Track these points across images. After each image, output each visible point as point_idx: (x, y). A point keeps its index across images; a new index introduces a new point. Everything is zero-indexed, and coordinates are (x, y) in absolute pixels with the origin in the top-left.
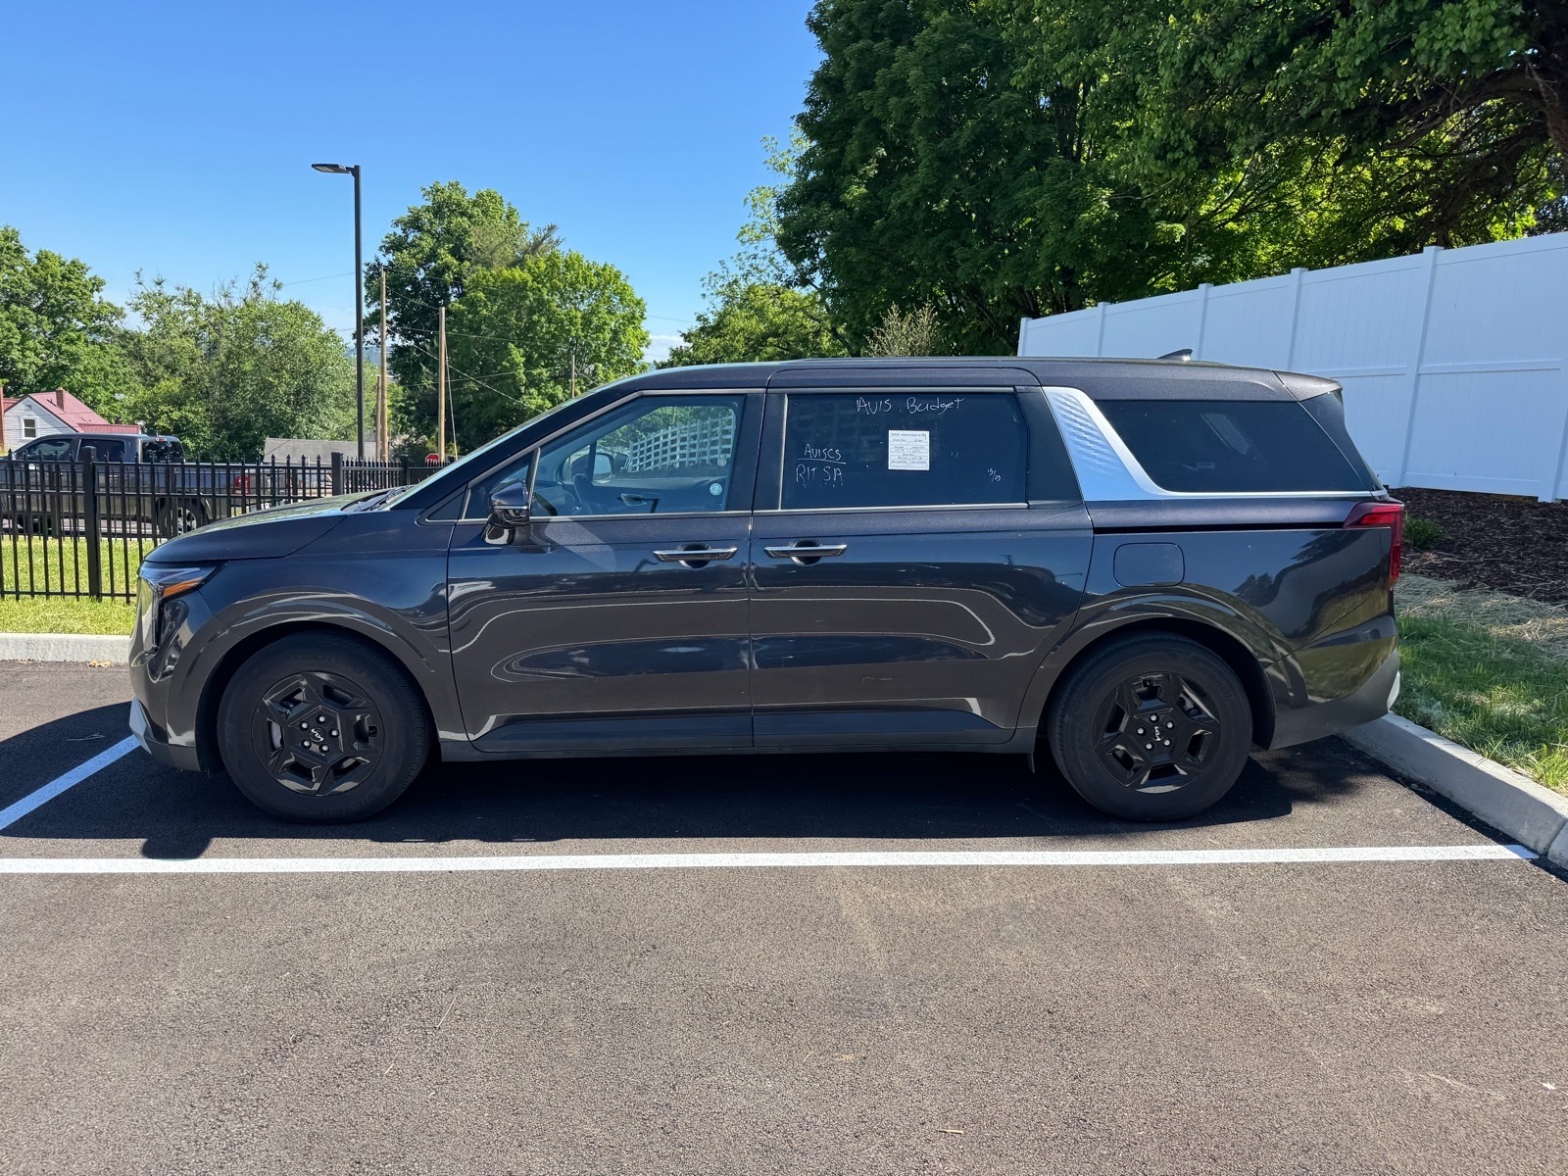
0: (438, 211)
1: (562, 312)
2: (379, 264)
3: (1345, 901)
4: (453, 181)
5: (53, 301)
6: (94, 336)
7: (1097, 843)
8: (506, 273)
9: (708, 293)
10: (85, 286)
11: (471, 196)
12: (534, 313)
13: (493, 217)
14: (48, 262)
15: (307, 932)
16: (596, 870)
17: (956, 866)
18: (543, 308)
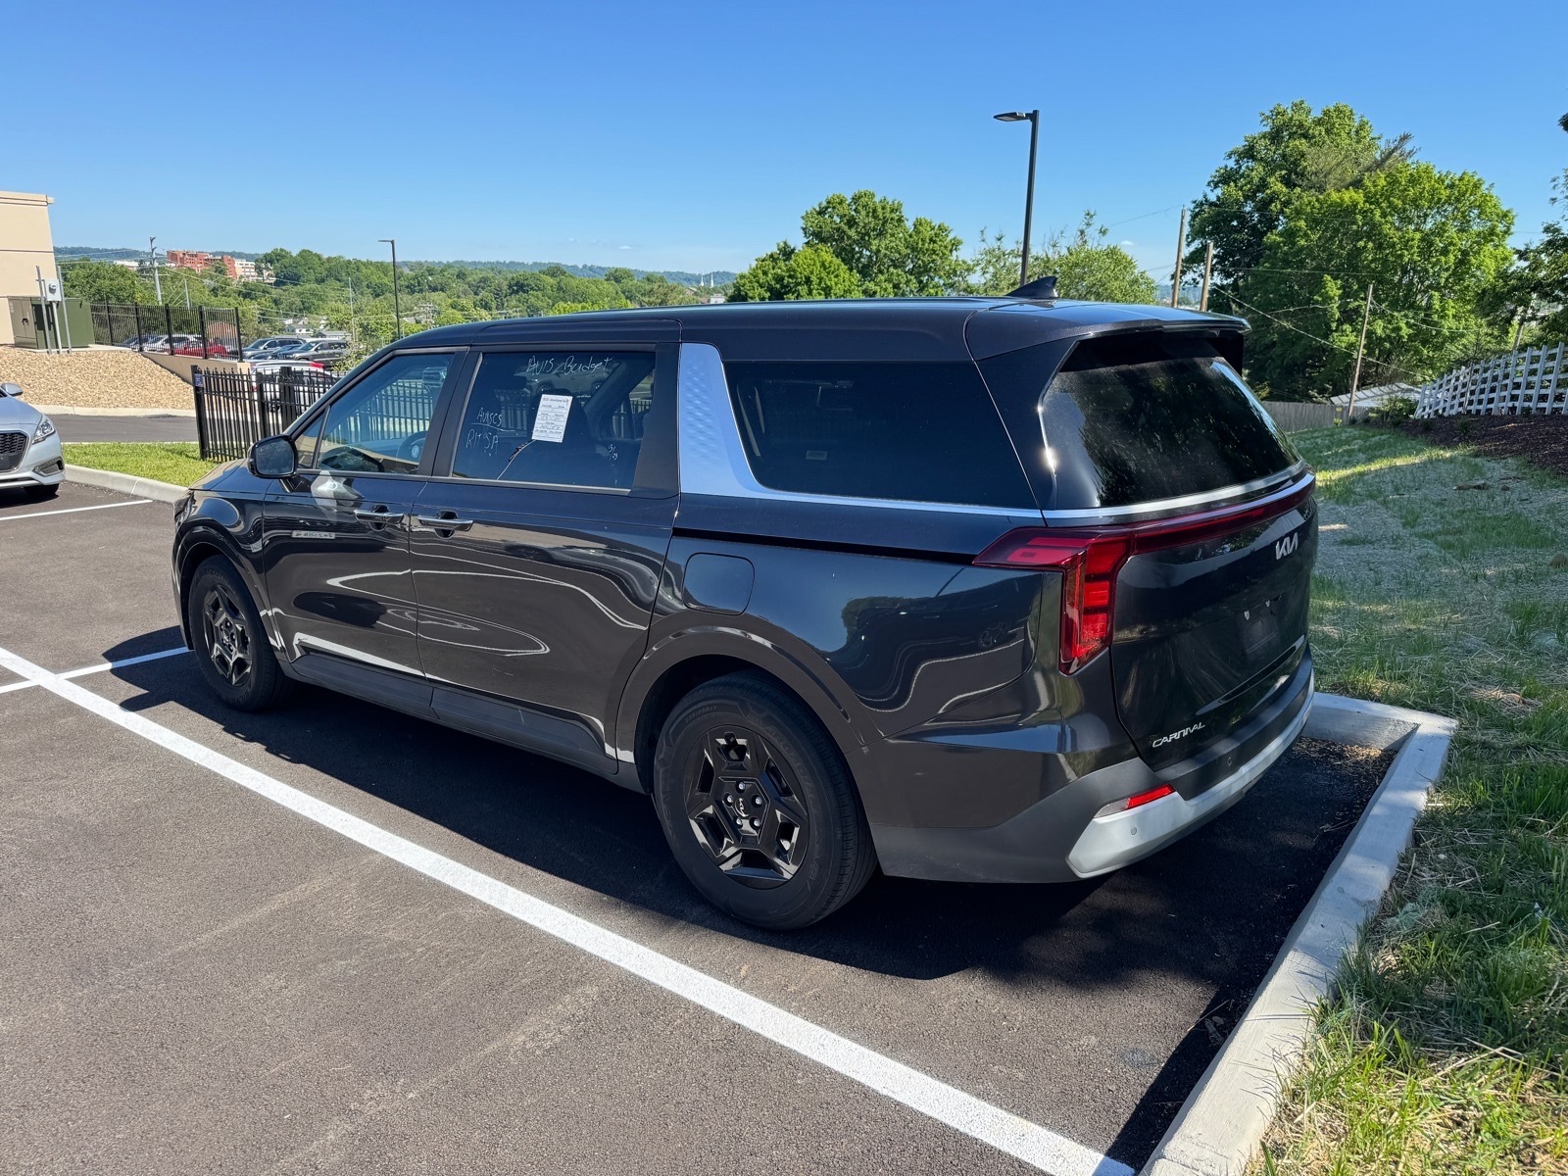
1: (1395, 236)
4: (1297, 101)
8: (1335, 196)
11: (1317, 114)
13: (1338, 134)
18: (1373, 232)
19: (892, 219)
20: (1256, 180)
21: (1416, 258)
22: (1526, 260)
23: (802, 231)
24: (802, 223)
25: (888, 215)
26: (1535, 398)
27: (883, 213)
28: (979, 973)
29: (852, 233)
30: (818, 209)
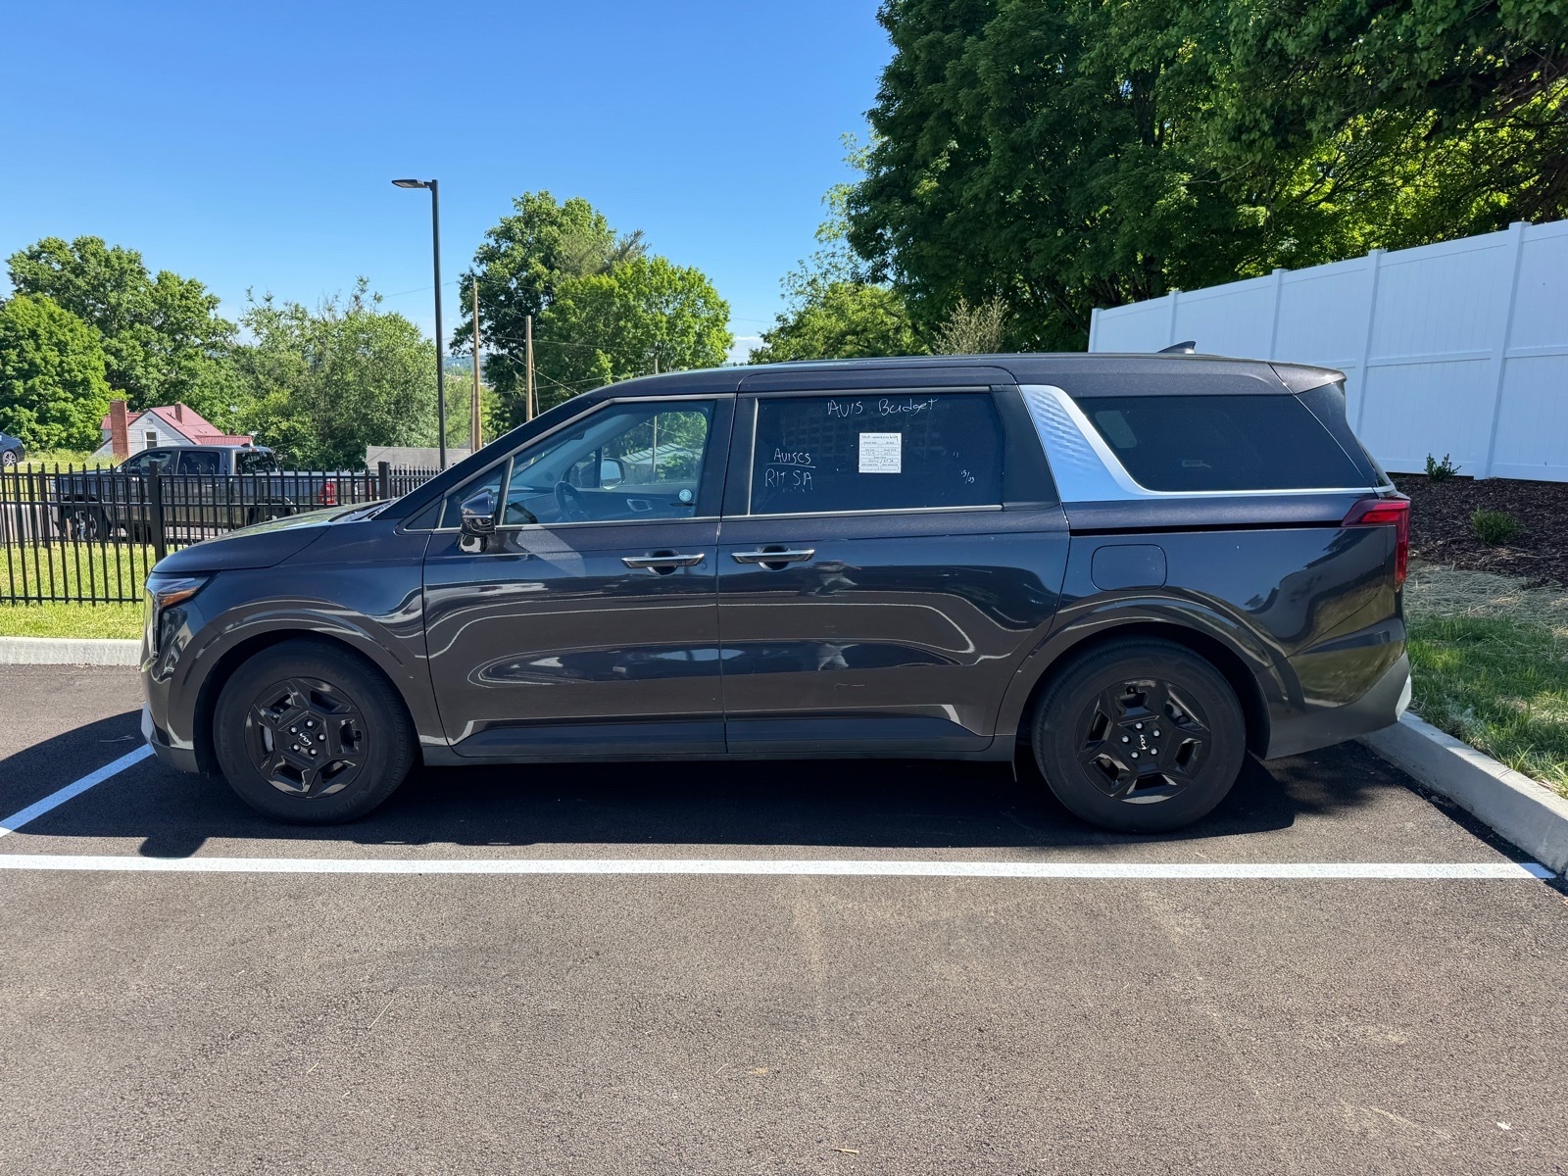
0: (528, 221)
1: (647, 318)
2: (473, 275)
3: (1327, 920)
4: (543, 191)
5: (172, 319)
6: (210, 351)
7: (1076, 855)
8: (594, 280)
9: (787, 293)
10: (201, 304)
11: (560, 205)
12: (621, 319)
13: (582, 225)
14: (168, 282)
15: (271, 931)
16: (560, 875)
17: (922, 877)
18: (628, 311)
19: (132, 270)
20: (518, 260)
21: (665, 337)
24: (8, 268)
25: (126, 266)
27: (120, 264)
29: (80, 282)
30: (27, 253)
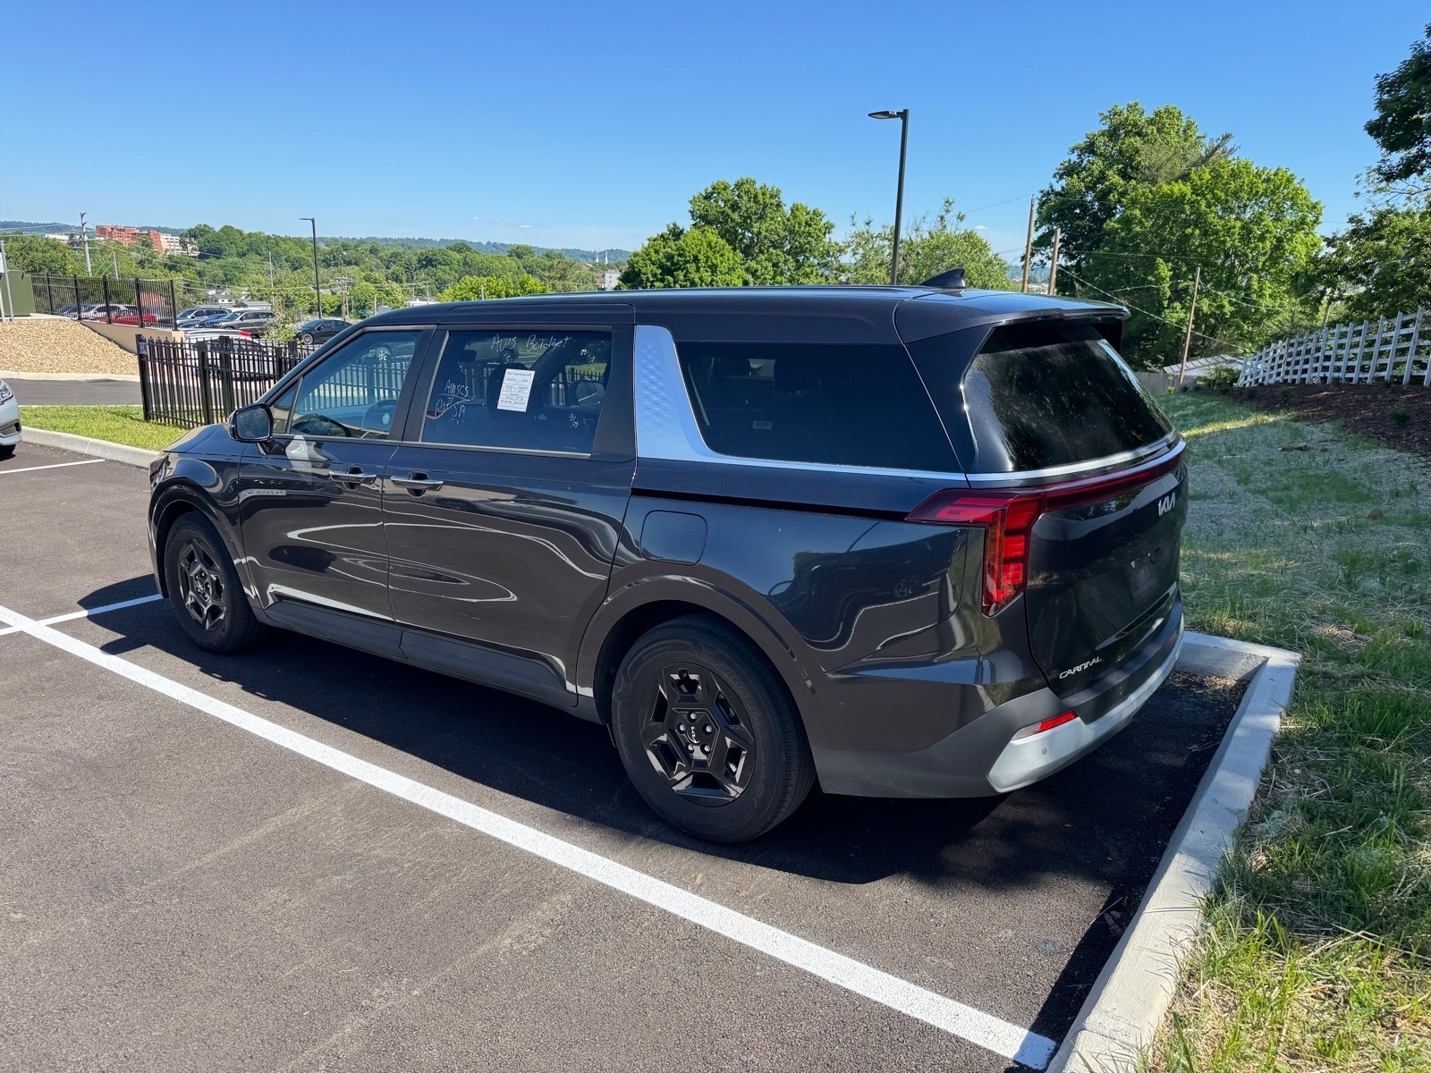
0: (1113, 134)
1: (1219, 225)
4: (1132, 103)
8: (1166, 188)
11: (1149, 115)
12: (1189, 227)
13: (1169, 133)
14: (798, 213)
18: (1199, 220)
19: (771, 204)
20: (1096, 173)
21: (1236, 243)
22: (1333, 246)
23: (690, 214)
24: (689, 207)
25: (767, 200)
26: (1343, 369)
27: (764, 199)
28: (905, 877)
29: (735, 216)
30: (704, 194)
